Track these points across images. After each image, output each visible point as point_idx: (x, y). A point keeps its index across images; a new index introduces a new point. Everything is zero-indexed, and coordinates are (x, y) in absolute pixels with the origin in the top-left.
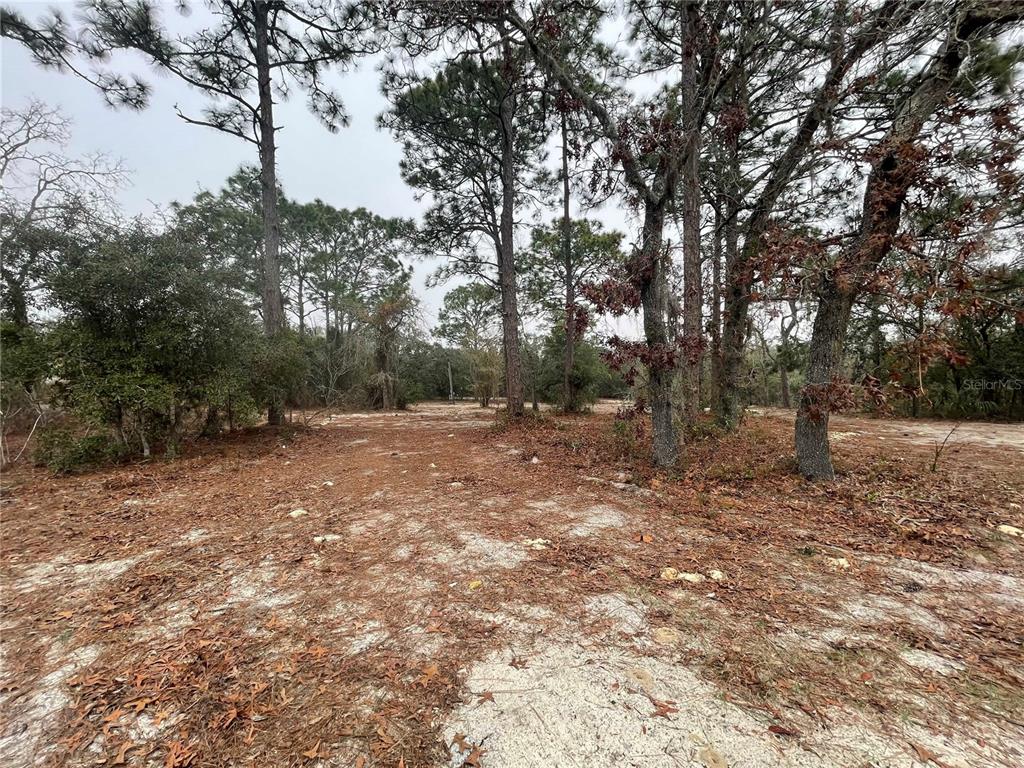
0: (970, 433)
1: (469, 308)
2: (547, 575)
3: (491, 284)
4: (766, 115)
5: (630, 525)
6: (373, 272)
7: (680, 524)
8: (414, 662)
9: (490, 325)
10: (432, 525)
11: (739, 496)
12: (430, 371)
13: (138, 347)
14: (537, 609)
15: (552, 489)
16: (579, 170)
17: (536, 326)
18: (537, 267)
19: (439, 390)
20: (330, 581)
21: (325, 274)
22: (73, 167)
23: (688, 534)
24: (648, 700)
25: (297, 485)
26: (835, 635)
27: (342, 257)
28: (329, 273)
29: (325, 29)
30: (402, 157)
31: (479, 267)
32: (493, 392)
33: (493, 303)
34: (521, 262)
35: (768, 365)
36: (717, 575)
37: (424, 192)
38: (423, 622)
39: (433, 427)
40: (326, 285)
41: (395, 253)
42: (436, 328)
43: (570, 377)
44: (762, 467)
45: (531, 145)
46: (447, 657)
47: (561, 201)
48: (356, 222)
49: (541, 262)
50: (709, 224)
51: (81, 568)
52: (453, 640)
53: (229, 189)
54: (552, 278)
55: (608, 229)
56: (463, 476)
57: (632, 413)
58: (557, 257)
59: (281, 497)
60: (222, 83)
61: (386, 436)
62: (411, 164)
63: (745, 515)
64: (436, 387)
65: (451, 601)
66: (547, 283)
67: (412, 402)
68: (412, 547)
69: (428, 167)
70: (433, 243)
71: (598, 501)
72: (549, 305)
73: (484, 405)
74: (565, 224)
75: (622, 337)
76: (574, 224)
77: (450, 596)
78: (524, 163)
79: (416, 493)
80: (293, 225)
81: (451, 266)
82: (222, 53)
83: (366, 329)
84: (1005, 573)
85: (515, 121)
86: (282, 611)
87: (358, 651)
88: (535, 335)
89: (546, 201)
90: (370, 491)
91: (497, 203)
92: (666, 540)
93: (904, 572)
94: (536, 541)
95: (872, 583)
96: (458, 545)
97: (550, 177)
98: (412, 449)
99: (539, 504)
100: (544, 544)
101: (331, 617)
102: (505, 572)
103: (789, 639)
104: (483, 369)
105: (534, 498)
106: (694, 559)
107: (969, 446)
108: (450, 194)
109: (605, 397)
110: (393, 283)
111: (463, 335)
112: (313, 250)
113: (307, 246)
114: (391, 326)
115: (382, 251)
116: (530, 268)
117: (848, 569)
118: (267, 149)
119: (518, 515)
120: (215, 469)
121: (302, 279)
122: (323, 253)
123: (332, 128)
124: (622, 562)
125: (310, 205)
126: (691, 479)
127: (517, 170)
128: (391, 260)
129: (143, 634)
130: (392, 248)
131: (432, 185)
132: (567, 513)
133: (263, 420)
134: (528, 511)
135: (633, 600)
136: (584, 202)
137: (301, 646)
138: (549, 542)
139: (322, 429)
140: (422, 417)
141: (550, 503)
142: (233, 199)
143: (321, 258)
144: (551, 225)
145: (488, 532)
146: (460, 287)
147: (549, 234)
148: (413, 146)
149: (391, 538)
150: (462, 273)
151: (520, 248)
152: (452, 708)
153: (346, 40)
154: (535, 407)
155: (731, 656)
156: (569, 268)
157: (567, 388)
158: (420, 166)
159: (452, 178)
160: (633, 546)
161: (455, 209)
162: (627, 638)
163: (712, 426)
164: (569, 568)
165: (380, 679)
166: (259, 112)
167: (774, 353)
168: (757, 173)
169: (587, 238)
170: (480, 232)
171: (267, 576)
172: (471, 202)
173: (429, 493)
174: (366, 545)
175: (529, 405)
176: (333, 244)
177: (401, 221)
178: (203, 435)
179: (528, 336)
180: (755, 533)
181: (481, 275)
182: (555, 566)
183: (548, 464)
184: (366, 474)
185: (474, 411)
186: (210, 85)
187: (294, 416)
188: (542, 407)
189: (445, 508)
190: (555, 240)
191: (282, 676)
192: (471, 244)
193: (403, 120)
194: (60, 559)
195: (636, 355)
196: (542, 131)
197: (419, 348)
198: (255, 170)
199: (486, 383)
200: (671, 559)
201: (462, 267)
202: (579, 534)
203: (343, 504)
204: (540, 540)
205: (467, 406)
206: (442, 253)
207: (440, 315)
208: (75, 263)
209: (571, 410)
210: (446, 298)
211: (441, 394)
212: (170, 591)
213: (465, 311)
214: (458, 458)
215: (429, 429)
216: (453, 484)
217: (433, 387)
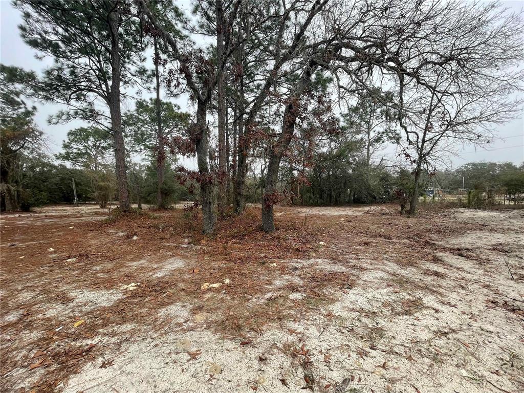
0: (315, 211)
1: (89, 143)
2: (135, 304)
3: (106, 129)
4: (254, 75)
5: (188, 265)
7: (214, 260)
9: (106, 155)
11: (240, 243)
12: (56, 184)
14: (125, 326)
15: (145, 253)
17: (140, 159)
18: (140, 124)
19: (64, 197)
23: (215, 265)
24: (187, 354)
26: (269, 295)
30: (22, 22)
31: (96, 117)
32: (110, 198)
33: (109, 141)
35: (256, 185)
36: (227, 281)
37: (46, 55)
38: (25, 364)
39: (55, 222)
41: (17, 94)
42: (60, 154)
43: (161, 189)
44: (250, 229)
45: (134, 49)
46: (46, 382)
47: (154, 88)
49: (143, 121)
50: (232, 118)
52: (54, 367)
54: (150, 132)
55: (183, 110)
56: (78, 254)
57: (192, 208)
58: (153, 120)
62: (31, 30)
63: (241, 251)
64: (61, 195)
65: (55, 341)
66: (146, 134)
67: (37, 206)
68: (22, 311)
69: (48, 37)
70: (53, 93)
71: (172, 256)
72: (148, 147)
73: (103, 207)
74: (157, 102)
75: (186, 167)
76: (163, 104)
77: (55, 338)
79: (31, 271)
81: (72, 112)
84: (320, 258)
85: (121, 30)
88: (140, 164)
89: (145, 86)
92: (206, 269)
93: (293, 264)
94: (130, 286)
95: (283, 270)
96: (68, 301)
97: (147, 73)
98: (33, 240)
99: (135, 263)
100: (135, 286)
102: (105, 309)
103: (253, 302)
104: (102, 184)
105: (132, 260)
106: (218, 276)
107: (315, 215)
108: (70, 63)
110: (15, 116)
111: (85, 160)
114: (13, 149)
116: (135, 124)
117: (276, 267)
119: (119, 272)
124: (181, 285)
126: (220, 238)
127: (125, 62)
128: (13, 98)
130: (13, 90)
131: (53, 51)
132: (153, 265)
134: (126, 268)
135: (185, 304)
136: (168, 92)
138: (139, 284)
140: (46, 216)
141: (143, 261)
144: (149, 101)
145: (95, 287)
146: (81, 128)
147: (148, 106)
148: (32, 17)
150: (82, 118)
151: (128, 111)
154: (140, 207)
155: (229, 318)
156: (161, 128)
157: (160, 195)
158: (40, 34)
159: (71, 52)
160: (189, 276)
161: (74, 74)
162: (180, 325)
163: (232, 212)
164: (150, 296)
167: (258, 180)
168: (251, 100)
169: (171, 113)
170: (96, 94)
172: (88, 73)
173: (46, 269)
175: (135, 206)
179: (135, 164)
180: (245, 259)
181: (98, 123)
182: (141, 297)
183: (143, 239)
185: (94, 210)
188: (144, 206)
189: (58, 278)
190: (152, 110)
192: (89, 100)
195: (193, 178)
196: (141, 43)
197: (44, 167)
199: (104, 192)
200: (207, 278)
201: (81, 114)
202: (158, 276)
204: (133, 284)
205: (89, 208)
206: (62, 102)
207: (64, 145)
209: (163, 207)
210: (69, 134)
211: (66, 199)
213: (87, 145)
214: (76, 242)
215: (51, 225)
216: (69, 260)
217: (58, 195)
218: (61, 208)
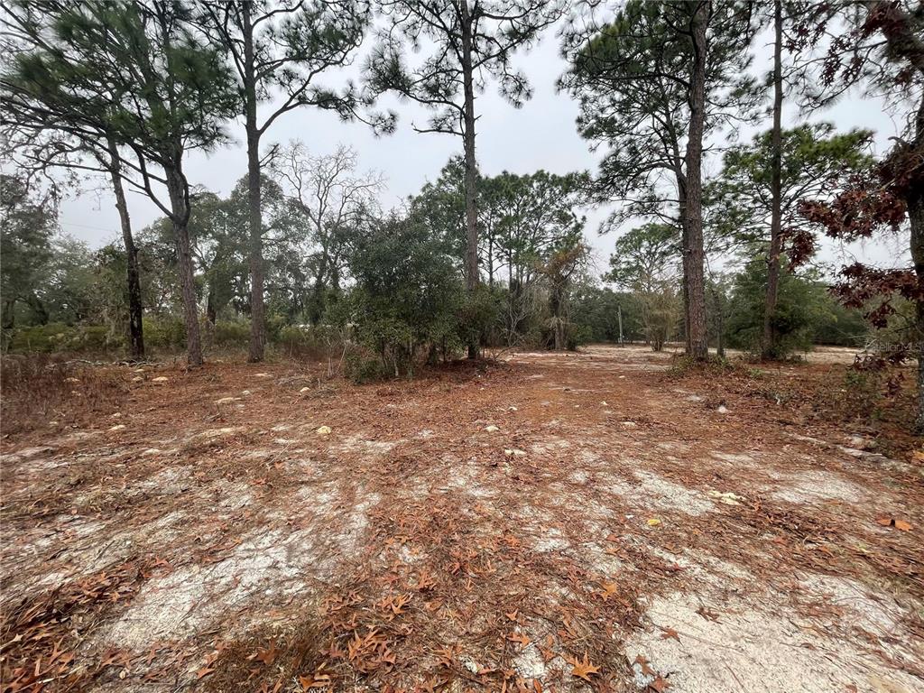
1: (642, 250)
2: (743, 534)
3: (670, 222)
5: (872, 502)
6: (549, 227)
8: (594, 576)
9: (666, 267)
10: (605, 457)
12: (599, 316)
13: (392, 301)
14: (730, 565)
15: (746, 443)
16: (799, 64)
17: (725, 263)
18: (729, 196)
19: (608, 333)
20: (518, 486)
21: (510, 235)
22: (358, 184)
25: (490, 406)
27: (523, 217)
28: (512, 233)
29: (513, 18)
30: (579, 113)
31: (657, 206)
32: (668, 336)
33: (670, 242)
34: (708, 194)
37: (600, 141)
38: (600, 542)
39: (603, 368)
40: (510, 244)
41: (570, 207)
42: (607, 274)
43: (772, 319)
45: (729, 54)
46: (626, 581)
48: (535, 185)
51: (369, 443)
52: (631, 568)
53: (442, 178)
54: (751, 205)
55: (842, 130)
56: (637, 416)
58: (759, 179)
59: (479, 414)
60: (441, 95)
61: (560, 374)
62: (588, 117)
64: (605, 330)
65: (628, 531)
66: (740, 213)
67: (582, 344)
68: (587, 474)
69: (604, 116)
70: (608, 189)
73: (658, 349)
76: (788, 134)
77: (627, 527)
78: (721, 78)
79: (589, 426)
80: (485, 197)
81: (626, 210)
82: (440, 71)
83: (542, 279)
85: (709, 32)
86: (485, 502)
87: (543, 550)
88: (722, 273)
89: (747, 115)
90: (548, 419)
91: (681, 134)
94: (724, 495)
96: (634, 482)
97: (754, 85)
98: (584, 387)
99: (729, 457)
100: (737, 500)
101: (521, 516)
102: (687, 518)
104: (657, 312)
105: (721, 449)
108: (627, 137)
109: (824, 344)
110: (567, 234)
111: (635, 278)
112: (501, 216)
113: (495, 213)
114: (564, 275)
115: (557, 207)
116: (721, 197)
118: (469, 137)
119: (702, 464)
120: (435, 389)
121: (491, 241)
122: (508, 217)
123: (518, 104)
124: (858, 545)
125: (499, 177)
127: (709, 90)
128: (566, 214)
129: (402, 494)
130: (567, 203)
131: (608, 132)
132: (768, 472)
133: (465, 355)
134: (714, 462)
135: (879, 595)
136: (806, 103)
137: (499, 533)
138: (744, 499)
139: (506, 364)
140: (591, 358)
141: (744, 458)
142: (445, 185)
143: (507, 221)
144: (751, 143)
145: (667, 475)
146: (633, 230)
147: (748, 154)
148: (589, 98)
149: (568, 462)
150: (638, 215)
151: (708, 178)
152: (633, 630)
153: (531, 20)
154: (721, 353)
156: (776, 189)
157: (767, 331)
158: (596, 117)
159: (629, 120)
160: (878, 530)
161: (633, 151)
164: (774, 533)
165: (564, 580)
166: (464, 110)
169: (806, 148)
170: (659, 169)
171: (473, 473)
172: (650, 140)
173: (602, 428)
174: (546, 464)
175: (713, 351)
176: (516, 207)
177: (576, 174)
178: (427, 364)
179: (712, 275)
181: (659, 215)
182: (755, 526)
183: (740, 415)
184: (544, 404)
185: (645, 355)
186: (432, 99)
187: (485, 353)
188: (730, 353)
189: (618, 444)
190: (758, 159)
191: (487, 550)
192: (649, 183)
193: (580, 76)
194: (358, 435)
196: (746, 32)
197: (589, 293)
198: (460, 158)
199: (660, 327)
201: (638, 209)
202: (787, 498)
203: (526, 427)
204: (732, 495)
205: (637, 350)
206: (617, 198)
207: (611, 260)
208: (362, 247)
209: (770, 357)
210: (618, 242)
211: (610, 337)
212: (415, 469)
213: (638, 254)
214: (631, 399)
215: (599, 370)
216: (626, 423)
217: (602, 331)
218: (603, 348)
